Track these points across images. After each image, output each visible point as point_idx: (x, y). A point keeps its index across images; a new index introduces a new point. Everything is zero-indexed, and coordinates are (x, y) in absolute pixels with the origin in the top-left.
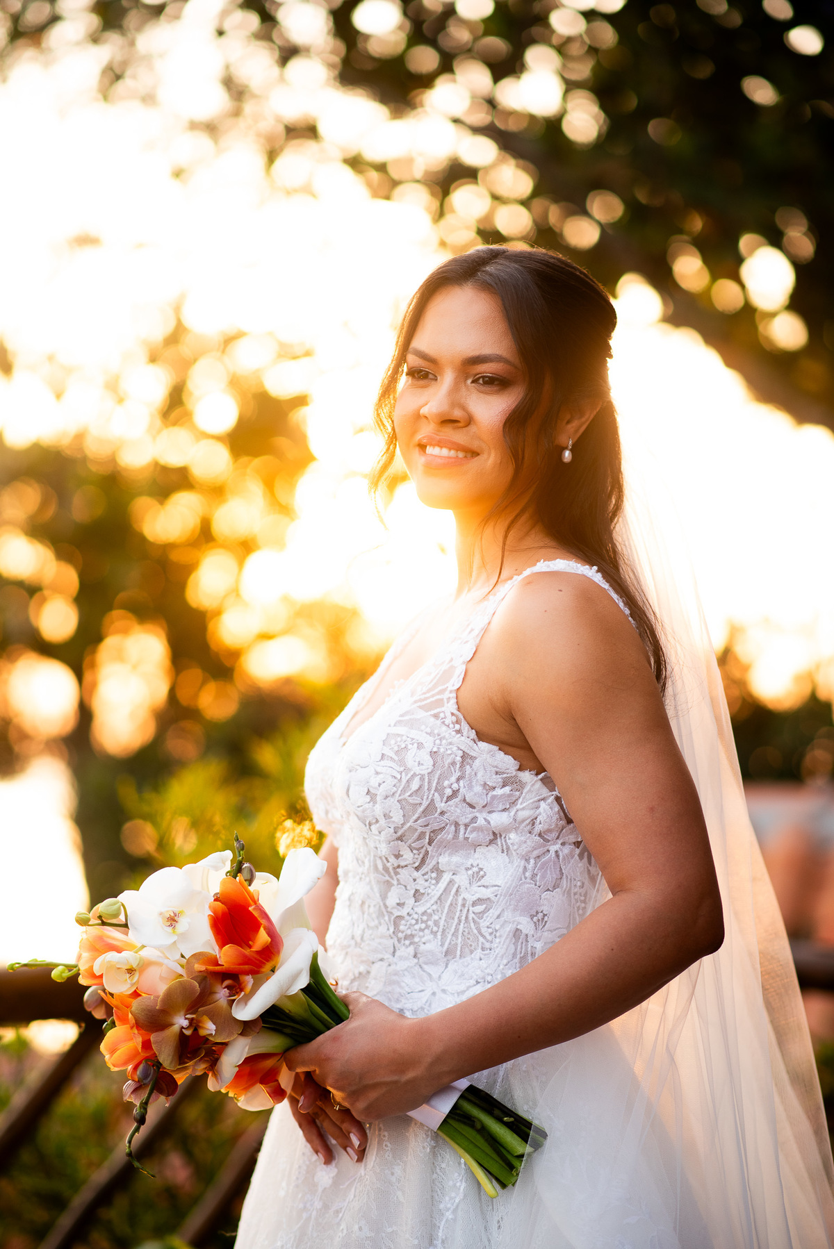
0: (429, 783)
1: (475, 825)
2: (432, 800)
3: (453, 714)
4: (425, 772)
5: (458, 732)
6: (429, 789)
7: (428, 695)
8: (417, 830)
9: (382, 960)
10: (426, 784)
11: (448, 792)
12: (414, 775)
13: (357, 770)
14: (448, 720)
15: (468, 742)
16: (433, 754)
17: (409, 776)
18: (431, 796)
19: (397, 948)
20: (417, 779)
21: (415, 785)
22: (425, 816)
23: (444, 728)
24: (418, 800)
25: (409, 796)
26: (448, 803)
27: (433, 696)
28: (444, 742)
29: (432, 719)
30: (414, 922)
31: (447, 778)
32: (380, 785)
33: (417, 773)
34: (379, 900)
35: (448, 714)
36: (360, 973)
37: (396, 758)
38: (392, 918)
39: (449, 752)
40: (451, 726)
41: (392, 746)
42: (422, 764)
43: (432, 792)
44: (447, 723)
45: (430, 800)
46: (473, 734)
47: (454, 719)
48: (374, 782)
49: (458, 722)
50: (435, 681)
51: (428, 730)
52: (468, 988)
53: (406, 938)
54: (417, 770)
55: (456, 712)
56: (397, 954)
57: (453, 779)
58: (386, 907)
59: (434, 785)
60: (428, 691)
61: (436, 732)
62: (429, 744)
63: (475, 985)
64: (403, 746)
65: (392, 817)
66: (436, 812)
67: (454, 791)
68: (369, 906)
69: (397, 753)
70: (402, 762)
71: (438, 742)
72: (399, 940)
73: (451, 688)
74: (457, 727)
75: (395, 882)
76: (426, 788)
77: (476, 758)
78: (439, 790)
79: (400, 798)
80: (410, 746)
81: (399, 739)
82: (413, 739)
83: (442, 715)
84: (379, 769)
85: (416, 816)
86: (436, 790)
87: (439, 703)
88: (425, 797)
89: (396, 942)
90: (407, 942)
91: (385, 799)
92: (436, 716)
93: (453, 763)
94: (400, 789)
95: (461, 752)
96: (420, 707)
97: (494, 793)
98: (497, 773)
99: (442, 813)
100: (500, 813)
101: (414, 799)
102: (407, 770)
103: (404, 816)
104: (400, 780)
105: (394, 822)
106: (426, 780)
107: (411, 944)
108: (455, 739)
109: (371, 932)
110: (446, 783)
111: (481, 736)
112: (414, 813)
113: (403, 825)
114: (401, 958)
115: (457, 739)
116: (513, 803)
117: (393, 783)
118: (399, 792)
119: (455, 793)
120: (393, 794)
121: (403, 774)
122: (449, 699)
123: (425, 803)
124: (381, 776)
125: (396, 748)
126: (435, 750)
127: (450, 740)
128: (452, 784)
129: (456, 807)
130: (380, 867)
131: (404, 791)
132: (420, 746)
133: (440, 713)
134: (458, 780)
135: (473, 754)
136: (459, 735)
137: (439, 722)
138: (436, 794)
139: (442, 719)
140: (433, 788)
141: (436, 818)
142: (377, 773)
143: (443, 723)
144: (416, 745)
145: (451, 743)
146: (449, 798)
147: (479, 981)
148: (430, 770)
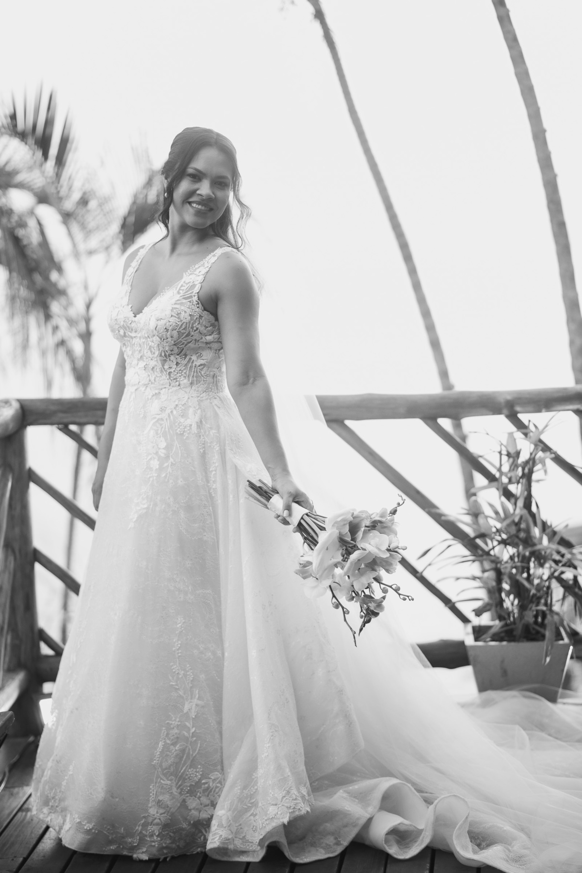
0: (189, 325)
5: (198, 307)
6: (189, 328)
8: (183, 342)
9: (165, 388)
11: (195, 328)
12: (184, 322)
14: (195, 303)
15: (201, 311)
16: (190, 315)
17: (182, 323)
18: (189, 330)
19: (171, 383)
20: (185, 324)
21: (183, 327)
23: (193, 306)
24: (185, 331)
25: (182, 330)
27: (188, 294)
28: (194, 311)
29: (189, 303)
30: (176, 373)
31: (194, 324)
32: (171, 326)
34: (161, 366)
35: (194, 301)
36: (156, 393)
37: (177, 317)
38: (168, 373)
39: (195, 314)
40: (196, 305)
42: (187, 319)
46: (203, 309)
47: (197, 303)
49: (198, 304)
51: (188, 306)
53: (174, 379)
54: (185, 321)
55: (197, 300)
56: (171, 385)
57: (197, 324)
58: (164, 369)
59: (191, 326)
60: (186, 292)
61: (191, 307)
62: (188, 311)
64: (179, 312)
65: (175, 337)
66: (190, 335)
68: (156, 369)
69: (177, 314)
70: (179, 318)
71: (191, 311)
72: (171, 380)
73: (195, 292)
74: (198, 306)
75: (168, 360)
77: (203, 317)
78: (192, 328)
79: (178, 330)
80: (182, 312)
81: (177, 310)
82: (182, 310)
83: (192, 301)
84: (170, 320)
85: (183, 337)
86: (191, 328)
87: (191, 297)
88: (187, 330)
89: (170, 381)
90: (175, 381)
91: (173, 331)
92: (190, 302)
93: (197, 319)
94: (178, 327)
95: (199, 314)
96: (183, 299)
98: (209, 322)
99: (192, 336)
100: (209, 336)
102: (181, 321)
103: (179, 337)
104: (178, 324)
107: (176, 381)
109: (158, 378)
110: (194, 325)
111: (205, 309)
112: (182, 336)
113: (178, 340)
115: (198, 310)
116: (213, 332)
117: (176, 325)
119: (197, 329)
120: (176, 329)
122: (194, 296)
123: (187, 332)
125: (176, 313)
126: (191, 313)
128: (196, 326)
130: (163, 354)
131: (180, 328)
132: (185, 312)
135: (202, 315)
137: (191, 304)
141: (190, 338)
142: (169, 322)
143: (193, 304)
145: (196, 311)
146: (195, 331)
148: (189, 321)
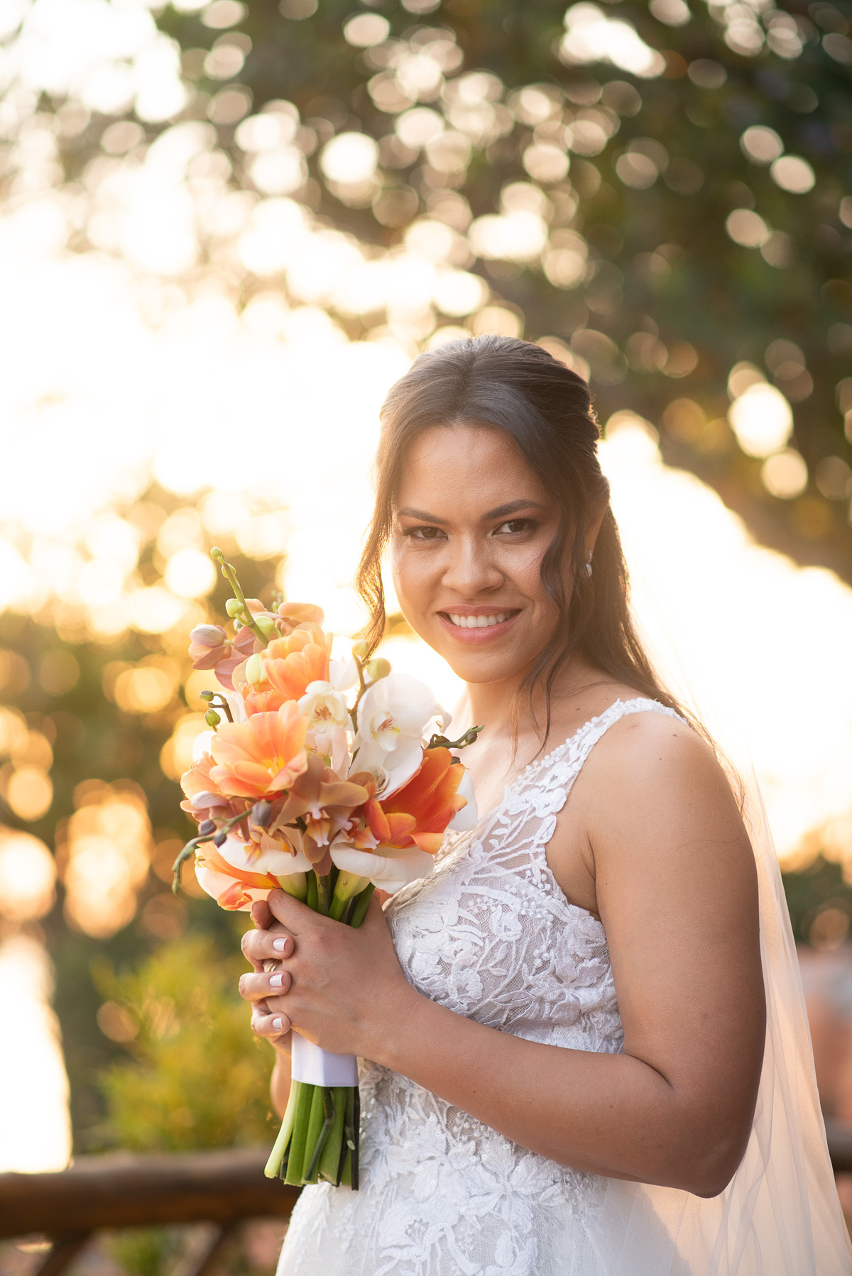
0: (517, 952)
1: (563, 1002)
2: (520, 972)
3: (542, 872)
4: (513, 939)
5: (548, 893)
6: (517, 959)
7: (508, 850)
8: (496, 1006)
9: (431, 1158)
10: (514, 953)
11: (538, 963)
12: (501, 942)
13: (423, 936)
14: (538, 878)
15: (559, 905)
16: (522, 918)
17: (494, 942)
18: (518, 967)
19: (451, 1145)
20: (503, 947)
21: (499, 956)
22: (509, 991)
23: (532, 888)
24: (504, 972)
25: (492, 967)
26: (537, 976)
27: (515, 851)
28: (533, 903)
29: (518, 878)
31: (536, 947)
32: (456, 953)
33: (504, 940)
35: (537, 872)
36: (401, 1176)
37: (476, 921)
38: (445, 1110)
39: (539, 916)
40: (540, 885)
41: (471, 908)
42: (509, 930)
43: (520, 962)
44: (534, 881)
45: (516, 972)
46: (564, 898)
47: (544, 877)
48: (448, 949)
49: (548, 881)
50: (515, 834)
51: (514, 890)
52: (544, 1189)
53: (463, 1132)
54: (504, 936)
55: (546, 869)
56: (452, 1152)
57: (544, 947)
59: (523, 953)
60: (508, 846)
61: (523, 892)
62: (516, 904)
63: (552, 1185)
64: (485, 908)
65: (468, 992)
66: (521, 986)
67: (543, 961)
68: (411, 1096)
69: (479, 916)
70: (485, 927)
71: (526, 904)
72: (454, 1136)
73: (536, 843)
74: (548, 887)
76: (513, 957)
77: (566, 924)
78: (529, 960)
79: (481, 969)
80: (493, 909)
81: (479, 900)
82: (495, 900)
83: (528, 873)
84: (455, 935)
85: (499, 990)
86: (525, 961)
87: (524, 859)
88: (512, 968)
89: (450, 1137)
90: (464, 1138)
91: (462, 970)
92: (522, 874)
93: (544, 930)
94: (482, 958)
95: (551, 916)
96: (498, 864)
97: (584, 965)
98: (587, 942)
99: (529, 987)
100: (587, 989)
101: (498, 971)
102: (491, 936)
103: (483, 990)
104: (482, 948)
105: (470, 997)
106: (514, 949)
107: (469, 1140)
108: (545, 901)
109: (415, 1127)
110: (537, 952)
111: (571, 900)
112: (496, 986)
113: (480, 1000)
114: (456, 1155)
115: (547, 901)
116: (600, 978)
117: (474, 951)
118: (480, 961)
119: (546, 963)
120: (473, 964)
121: (487, 941)
122: (536, 855)
123: (511, 975)
124: (458, 943)
125: (476, 911)
126: (523, 913)
127: (539, 902)
128: (542, 953)
129: (545, 981)
131: (487, 960)
132: (506, 908)
133: (525, 871)
134: (548, 949)
135: (563, 919)
136: (550, 896)
137: (526, 881)
138: (524, 965)
139: (529, 877)
140: (522, 958)
141: (521, 993)
142: (452, 939)
143: (530, 882)
144: (500, 907)
145: (540, 906)
146: (539, 970)
147: (556, 1180)
148: (518, 937)
